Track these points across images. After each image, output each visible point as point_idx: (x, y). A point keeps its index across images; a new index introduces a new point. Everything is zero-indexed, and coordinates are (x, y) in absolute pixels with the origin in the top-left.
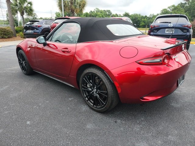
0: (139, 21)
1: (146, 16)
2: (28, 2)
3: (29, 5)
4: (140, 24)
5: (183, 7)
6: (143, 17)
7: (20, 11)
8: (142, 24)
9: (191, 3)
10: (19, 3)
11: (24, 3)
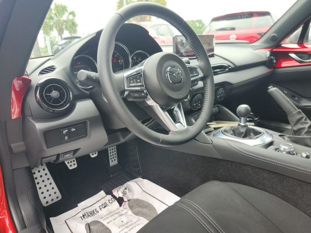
2: (69, 12)
3: (71, 17)
7: (56, 27)
10: (55, 14)
11: (64, 14)
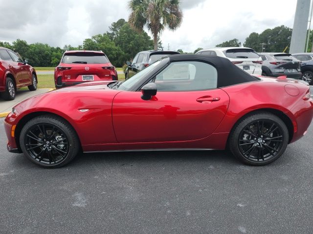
0: (47, 55)
1: (58, 49)
4: (51, 61)
5: (111, 38)
6: (53, 50)
8: (55, 60)
9: (120, 34)
